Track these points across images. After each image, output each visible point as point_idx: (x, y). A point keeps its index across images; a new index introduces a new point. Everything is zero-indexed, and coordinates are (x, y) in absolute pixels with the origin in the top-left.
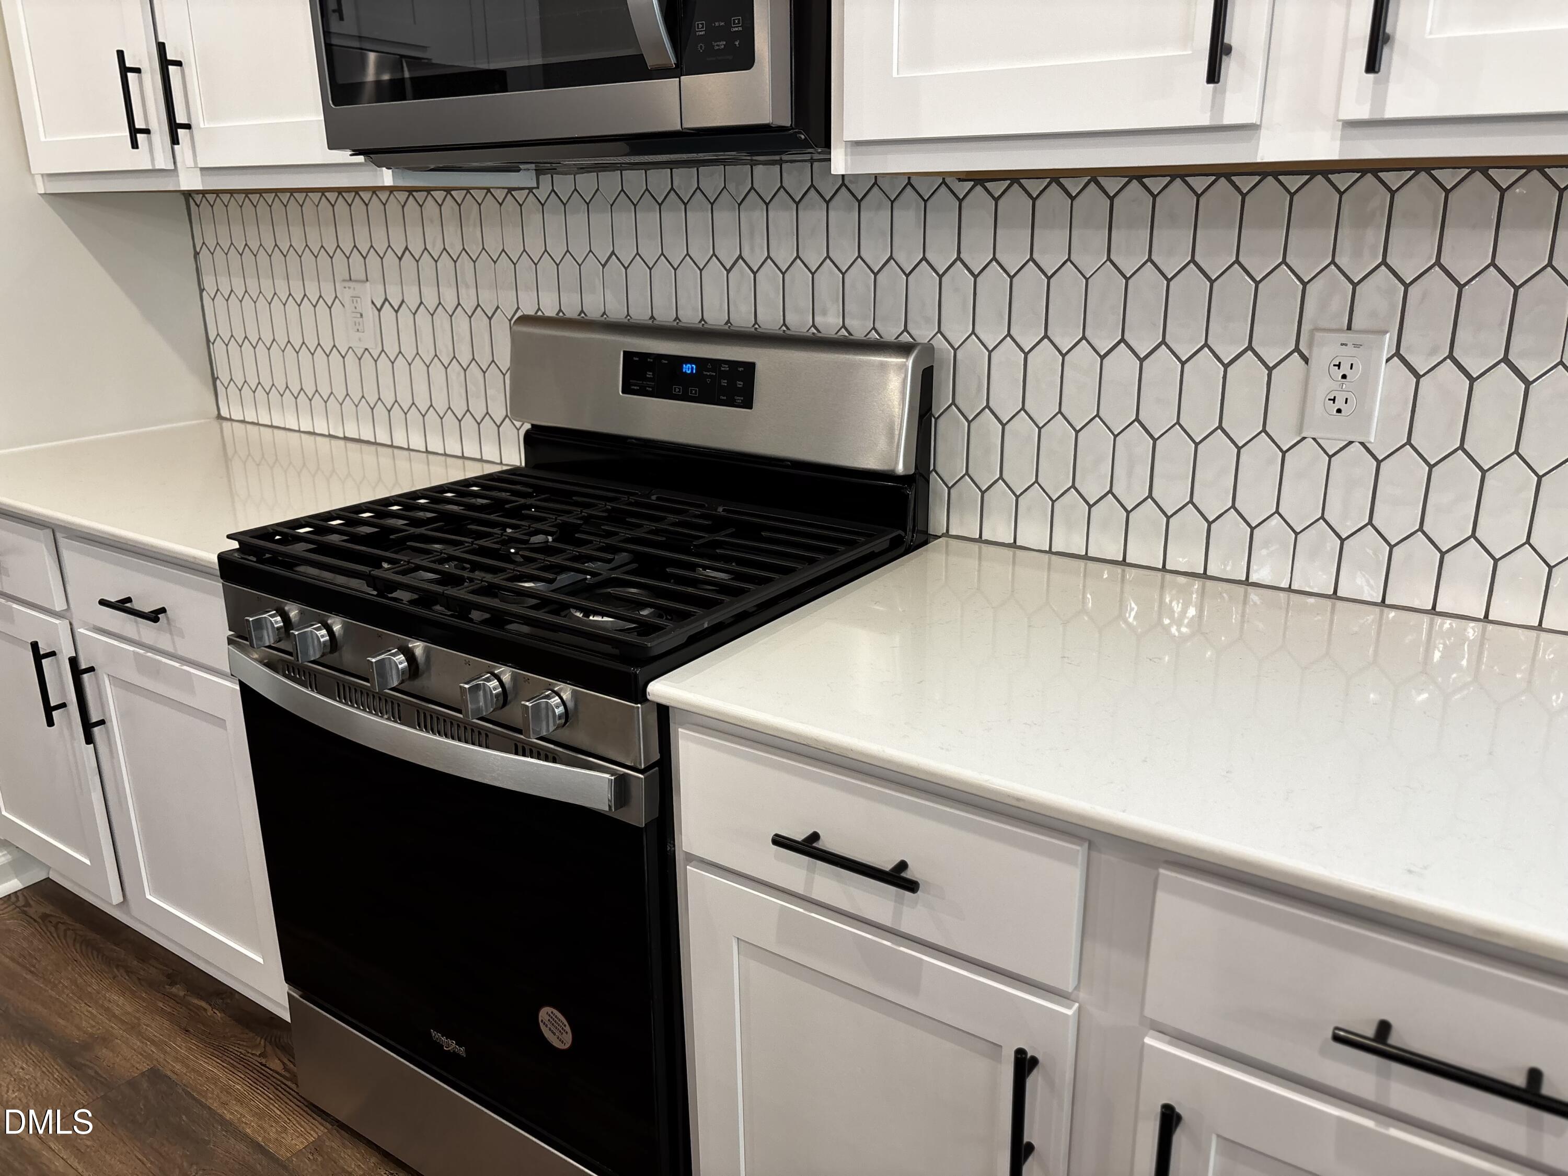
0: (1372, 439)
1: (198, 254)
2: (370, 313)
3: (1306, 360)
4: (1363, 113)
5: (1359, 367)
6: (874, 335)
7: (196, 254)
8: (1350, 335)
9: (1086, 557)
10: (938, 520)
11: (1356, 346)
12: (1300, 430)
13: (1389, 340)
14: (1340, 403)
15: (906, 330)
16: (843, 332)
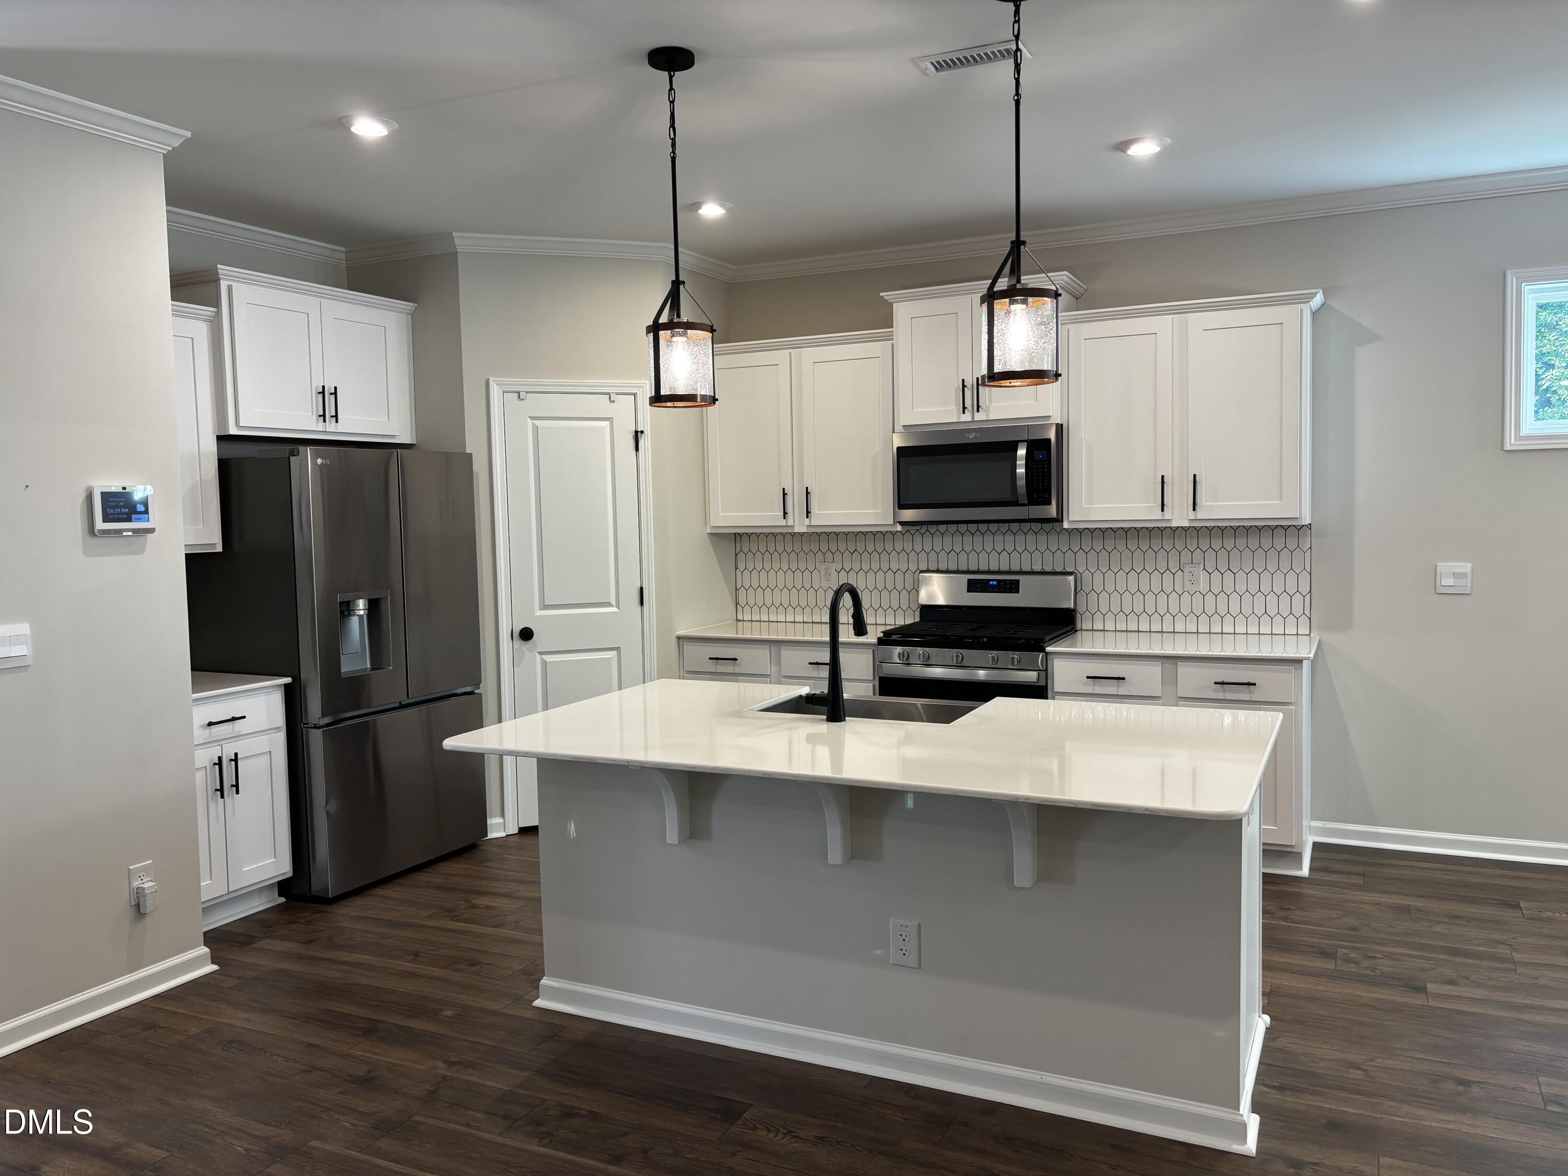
0: (1201, 590)
1: (737, 555)
2: (835, 573)
3: (1183, 571)
4: (1193, 518)
5: (1196, 573)
6: (1053, 570)
7: (736, 555)
8: (1192, 565)
9: (1127, 631)
10: (1078, 626)
11: (1194, 567)
12: (1183, 589)
13: (1202, 565)
14: (1192, 582)
15: (1064, 569)
16: (1042, 570)
